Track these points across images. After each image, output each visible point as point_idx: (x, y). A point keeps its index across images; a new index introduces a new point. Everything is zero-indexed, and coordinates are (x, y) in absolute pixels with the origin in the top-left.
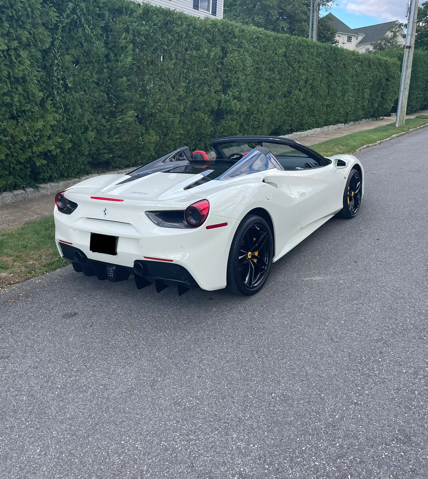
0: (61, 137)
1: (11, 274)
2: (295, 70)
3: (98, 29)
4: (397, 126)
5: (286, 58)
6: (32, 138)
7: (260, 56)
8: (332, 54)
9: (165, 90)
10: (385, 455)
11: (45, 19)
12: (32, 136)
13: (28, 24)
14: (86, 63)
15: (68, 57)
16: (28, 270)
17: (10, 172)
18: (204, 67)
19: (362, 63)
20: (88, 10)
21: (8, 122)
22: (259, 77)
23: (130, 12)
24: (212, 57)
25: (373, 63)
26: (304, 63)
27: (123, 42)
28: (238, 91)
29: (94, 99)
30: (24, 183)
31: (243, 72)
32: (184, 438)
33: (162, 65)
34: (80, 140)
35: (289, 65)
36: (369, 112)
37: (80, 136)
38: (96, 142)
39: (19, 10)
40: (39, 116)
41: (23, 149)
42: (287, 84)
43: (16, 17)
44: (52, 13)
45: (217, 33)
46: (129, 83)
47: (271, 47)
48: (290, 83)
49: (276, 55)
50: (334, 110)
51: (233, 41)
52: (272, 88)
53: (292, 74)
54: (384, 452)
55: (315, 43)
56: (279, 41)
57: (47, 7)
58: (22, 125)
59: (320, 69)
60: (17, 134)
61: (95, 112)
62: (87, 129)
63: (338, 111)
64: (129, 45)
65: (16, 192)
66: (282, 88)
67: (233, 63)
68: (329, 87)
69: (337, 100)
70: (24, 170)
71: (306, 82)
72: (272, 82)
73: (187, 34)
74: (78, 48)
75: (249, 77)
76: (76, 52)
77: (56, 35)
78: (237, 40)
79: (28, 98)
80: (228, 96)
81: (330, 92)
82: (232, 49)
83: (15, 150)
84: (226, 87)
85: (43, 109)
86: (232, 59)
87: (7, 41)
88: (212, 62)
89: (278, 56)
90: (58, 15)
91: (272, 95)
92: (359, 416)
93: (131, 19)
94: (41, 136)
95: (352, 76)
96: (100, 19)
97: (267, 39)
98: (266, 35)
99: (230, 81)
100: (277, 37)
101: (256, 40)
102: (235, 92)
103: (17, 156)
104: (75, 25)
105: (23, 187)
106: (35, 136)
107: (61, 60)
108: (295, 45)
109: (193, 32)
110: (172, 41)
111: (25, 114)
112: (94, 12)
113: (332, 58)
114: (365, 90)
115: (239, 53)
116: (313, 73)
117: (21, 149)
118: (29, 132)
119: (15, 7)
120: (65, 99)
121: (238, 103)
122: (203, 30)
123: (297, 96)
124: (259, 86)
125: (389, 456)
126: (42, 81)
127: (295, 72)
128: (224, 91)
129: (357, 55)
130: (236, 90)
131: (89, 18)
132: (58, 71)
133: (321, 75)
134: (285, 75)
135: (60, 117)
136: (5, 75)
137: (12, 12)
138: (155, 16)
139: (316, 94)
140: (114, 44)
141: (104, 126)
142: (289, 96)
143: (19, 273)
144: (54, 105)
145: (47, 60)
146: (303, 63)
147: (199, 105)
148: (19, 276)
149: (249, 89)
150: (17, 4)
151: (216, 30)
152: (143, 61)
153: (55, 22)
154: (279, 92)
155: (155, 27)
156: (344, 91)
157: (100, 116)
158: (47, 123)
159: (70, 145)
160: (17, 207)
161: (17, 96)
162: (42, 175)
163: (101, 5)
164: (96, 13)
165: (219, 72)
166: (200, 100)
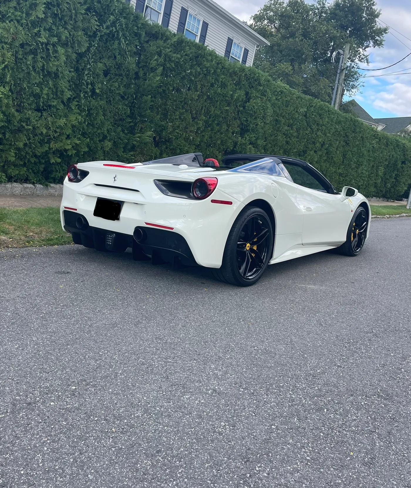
0: (79, 139)
1: (10, 239)
2: (313, 131)
3: (132, 47)
4: (408, 207)
5: (306, 118)
6: (52, 134)
7: (281, 110)
8: (352, 125)
9: (185, 119)
10: (364, 403)
11: (86, 25)
12: (53, 132)
13: (70, 25)
14: (116, 75)
15: (100, 65)
16: (27, 239)
17: (25, 163)
18: (226, 105)
19: (380, 140)
20: (126, 27)
21: (33, 113)
22: (277, 129)
23: (165, 38)
24: (235, 98)
25: (391, 143)
26: (323, 127)
27: (153, 63)
28: (254, 137)
29: (117, 110)
30: (36, 179)
31: (262, 120)
32: (162, 360)
33: (187, 94)
34: (96, 148)
35: (308, 126)
36: (381, 191)
37: (97, 144)
38: (111, 153)
39: (64, 10)
40: (62, 114)
41: (42, 142)
42: (304, 143)
43: (60, 16)
44: (93, 21)
45: (243, 78)
46: (152, 103)
47: (293, 104)
48: (306, 143)
49: (297, 113)
50: (346, 180)
51: (257, 88)
52: (288, 144)
53: (310, 135)
54: (364, 401)
55: (336, 111)
56: (301, 100)
57: (90, 15)
58: (45, 119)
59: (338, 136)
60: (38, 126)
61: (115, 124)
62: (105, 137)
63: (350, 182)
64: (159, 68)
65: (26, 185)
66: (298, 146)
67: (254, 109)
68: (344, 156)
69: (350, 170)
70: (37, 166)
71: (322, 146)
72: (289, 137)
73: (215, 71)
74: (111, 60)
75: (267, 126)
76: (109, 63)
77: (94, 42)
78: (261, 88)
79: (56, 95)
80: (245, 140)
81: (345, 161)
82: (256, 96)
83: (33, 141)
84: (244, 131)
85: (67, 109)
86: (254, 105)
87: (47, 35)
88: (234, 103)
89: (299, 114)
90: (99, 24)
91: (287, 150)
92: (341, 374)
93: (165, 45)
94: (61, 134)
95: (369, 151)
96: (136, 38)
97: (291, 96)
98: (290, 92)
99: (248, 126)
100: (300, 96)
101: (280, 93)
102: (252, 137)
103: (34, 148)
104: (112, 37)
105: (33, 182)
106: (56, 132)
107: (93, 66)
108: (316, 107)
109: (221, 71)
110: (200, 74)
111: (50, 109)
112: (132, 30)
113: (351, 129)
114: (380, 167)
115: (262, 100)
116: (330, 138)
117: (39, 142)
118: (51, 127)
119: (61, 6)
120: (90, 103)
121: (253, 149)
122: (231, 71)
123: (311, 157)
124: (276, 138)
125: (369, 405)
126: (72, 82)
127: (313, 133)
128: (242, 134)
129: (376, 131)
130: (253, 136)
131: (126, 34)
132: (89, 75)
133: (338, 142)
134: (303, 134)
135: (82, 120)
136: (39, 66)
137: (57, 11)
138: (188, 47)
139: (330, 160)
140: (145, 64)
141: (122, 140)
142: (304, 155)
143: (18, 240)
144: (79, 106)
145: (80, 64)
146: (321, 126)
147: (215, 141)
148: (17, 243)
149: (266, 138)
150: (64, 4)
151: (243, 75)
152: (169, 86)
153: (95, 30)
154: (294, 149)
155: (187, 57)
156: (358, 163)
157: (120, 129)
158: (69, 122)
159: (87, 149)
160: (25, 198)
161: (47, 89)
162: (54, 174)
163: (139, 25)
164: (134, 31)
165: (240, 114)
166: (217, 137)
